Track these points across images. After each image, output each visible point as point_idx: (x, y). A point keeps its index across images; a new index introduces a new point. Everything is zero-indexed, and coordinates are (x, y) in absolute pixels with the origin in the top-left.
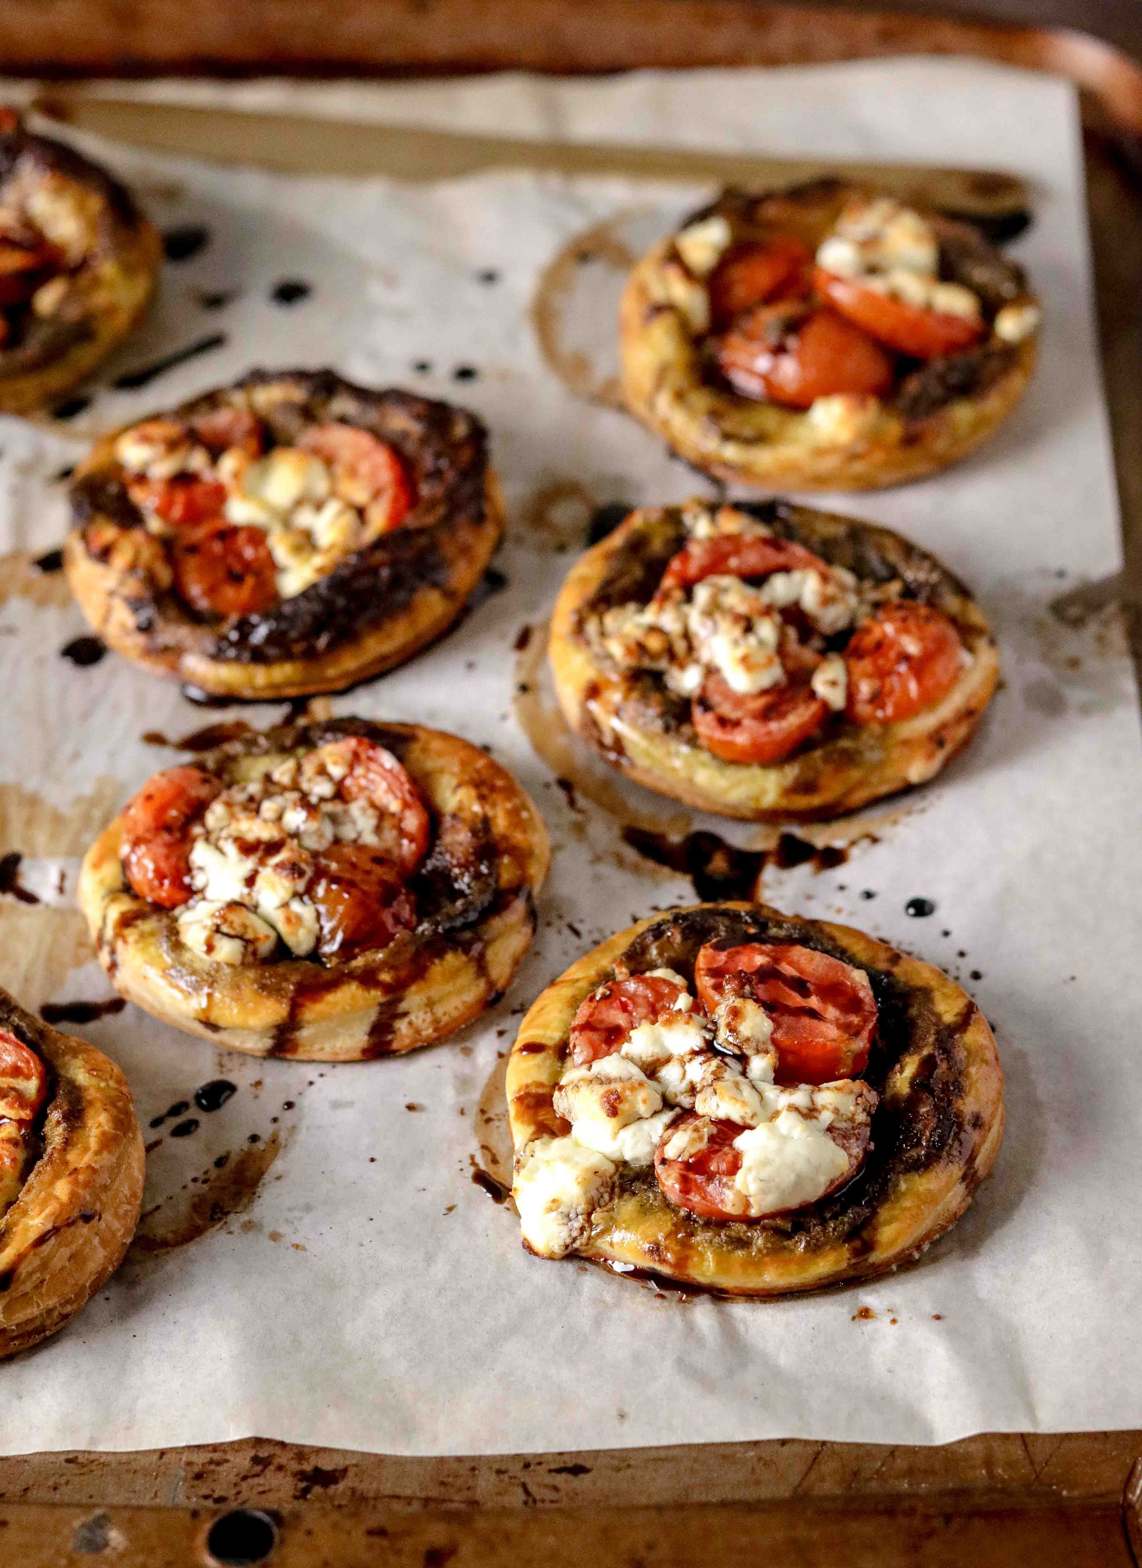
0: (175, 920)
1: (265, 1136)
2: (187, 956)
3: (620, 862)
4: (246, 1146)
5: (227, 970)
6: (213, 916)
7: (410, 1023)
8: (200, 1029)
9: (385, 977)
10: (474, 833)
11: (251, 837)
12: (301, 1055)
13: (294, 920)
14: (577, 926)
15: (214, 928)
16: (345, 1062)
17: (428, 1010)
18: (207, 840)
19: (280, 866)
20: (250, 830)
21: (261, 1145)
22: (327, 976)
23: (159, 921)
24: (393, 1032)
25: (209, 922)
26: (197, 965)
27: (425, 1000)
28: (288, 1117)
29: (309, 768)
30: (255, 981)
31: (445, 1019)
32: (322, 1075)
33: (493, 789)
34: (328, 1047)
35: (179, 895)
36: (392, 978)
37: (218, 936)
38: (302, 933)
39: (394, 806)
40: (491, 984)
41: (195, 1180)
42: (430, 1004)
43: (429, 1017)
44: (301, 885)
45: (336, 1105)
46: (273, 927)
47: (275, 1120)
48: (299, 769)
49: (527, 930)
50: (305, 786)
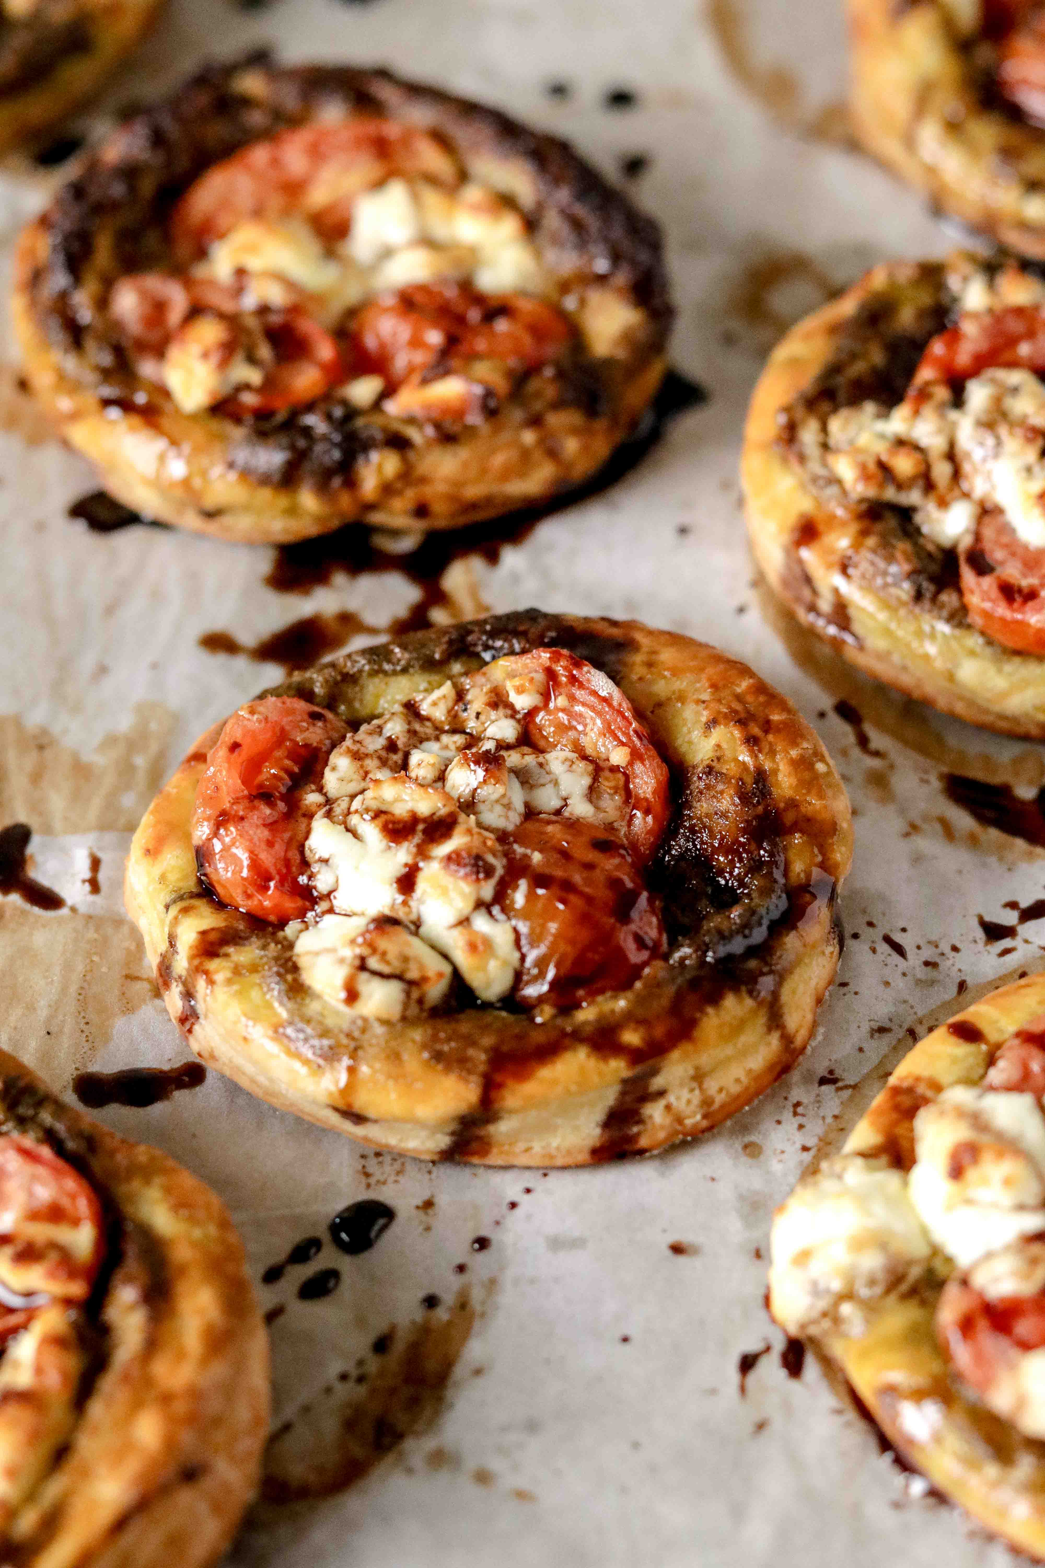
0: (290, 946)
1: (448, 1298)
2: (313, 1007)
3: (948, 832)
4: (418, 1315)
5: (379, 1030)
6: (353, 942)
7: (668, 1107)
8: (335, 1119)
9: (632, 1037)
10: (744, 798)
11: (401, 810)
12: (494, 1158)
13: (481, 947)
14: (898, 938)
15: (357, 963)
16: (564, 1168)
17: (695, 1085)
18: (329, 815)
19: (452, 859)
20: (398, 800)
21: (442, 1314)
22: (538, 1038)
23: (264, 947)
24: (640, 1121)
25: (349, 953)
26: (330, 1022)
27: (691, 1072)
28: (481, 1263)
29: (477, 698)
30: (424, 1046)
31: (719, 1099)
32: (528, 1191)
33: (767, 726)
34: (537, 1147)
35: (290, 904)
36: (643, 1039)
37: (364, 976)
38: (493, 965)
39: (618, 757)
40: (787, 1039)
41: (344, 1377)
42: (699, 1077)
43: (697, 1096)
44: (488, 890)
45: (556, 1244)
46: (446, 957)
47: (461, 1268)
48: (460, 695)
49: (832, 949)
50: (472, 725)
